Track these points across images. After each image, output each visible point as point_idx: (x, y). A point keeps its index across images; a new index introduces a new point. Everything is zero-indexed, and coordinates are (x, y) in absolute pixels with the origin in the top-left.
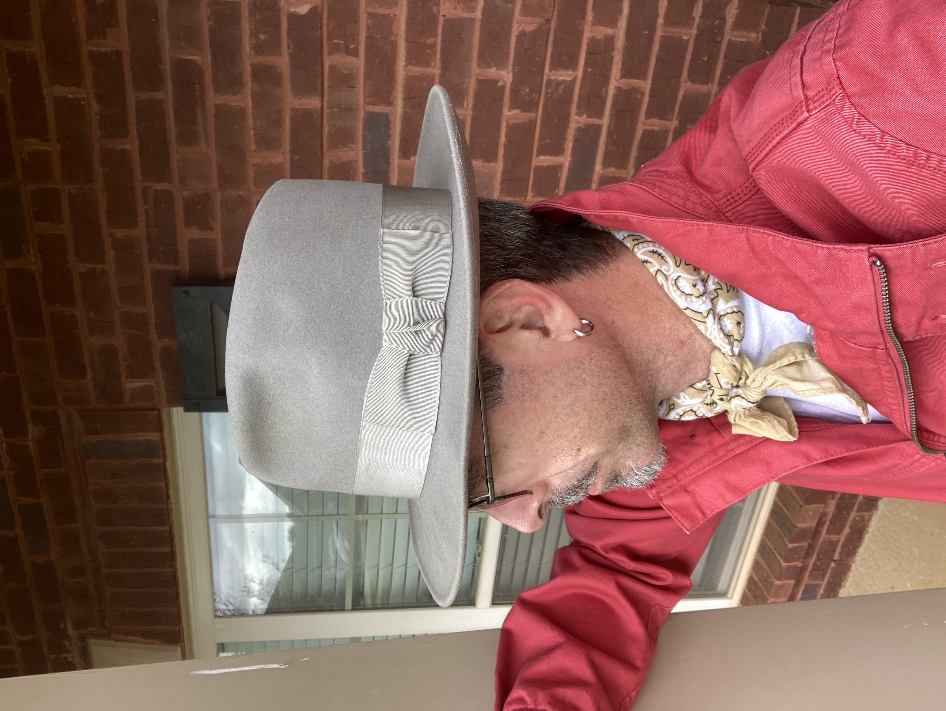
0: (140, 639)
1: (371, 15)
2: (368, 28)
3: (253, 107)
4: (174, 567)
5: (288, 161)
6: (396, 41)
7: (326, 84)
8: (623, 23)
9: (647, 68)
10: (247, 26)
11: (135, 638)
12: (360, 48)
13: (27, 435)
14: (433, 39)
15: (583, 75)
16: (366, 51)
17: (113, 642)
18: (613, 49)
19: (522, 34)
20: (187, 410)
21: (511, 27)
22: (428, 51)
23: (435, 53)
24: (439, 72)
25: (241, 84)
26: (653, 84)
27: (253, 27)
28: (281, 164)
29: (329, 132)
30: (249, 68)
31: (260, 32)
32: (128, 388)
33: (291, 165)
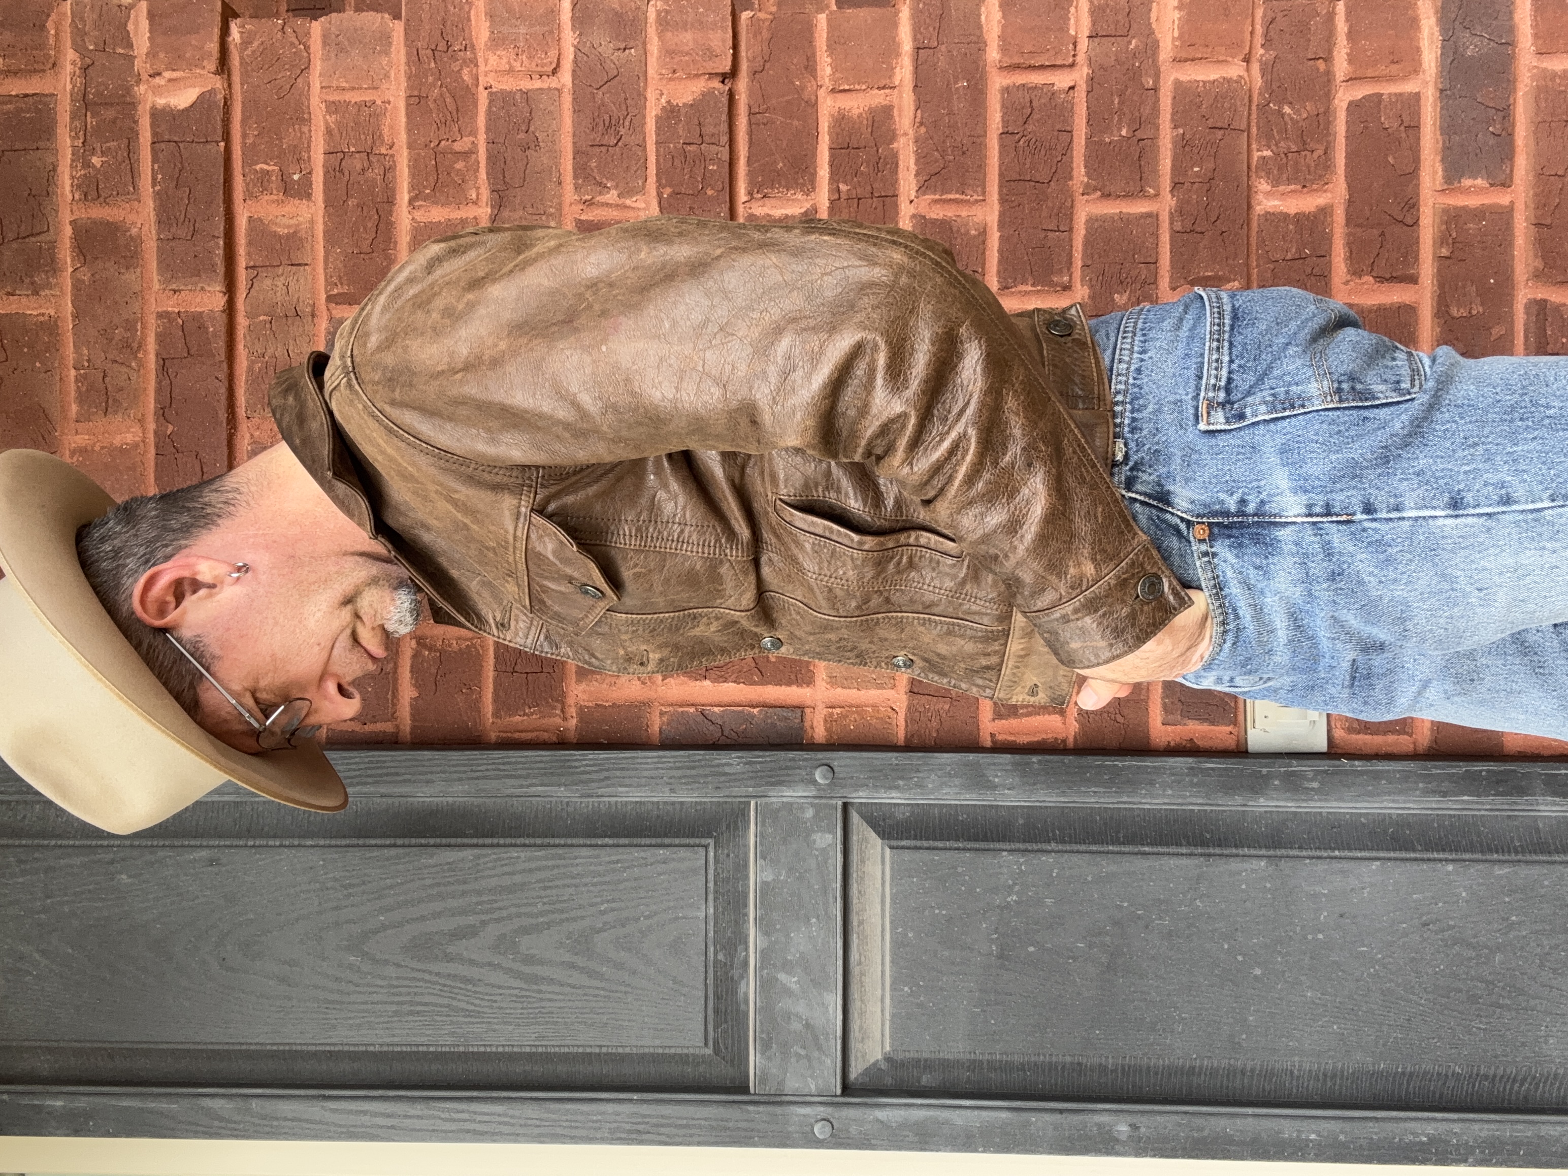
1: (333, 107)
2: (329, 132)
3: (76, 317)
5: (151, 436)
6: (392, 156)
7: (242, 262)
8: (904, 72)
9: (981, 167)
10: (68, 140)
12: (313, 179)
14: (467, 140)
15: (832, 202)
16: (325, 183)
18: (893, 137)
19: (670, 113)
21: (642, 96)
22: (460, 165)
23: (478, 170)
24: (489, 210)
25: (52, 266)
26: (1003, 200)
27: (79, 143)
28: (136, 446)
29: (250, 369)
30: (68, 231)
31: (93, 154)
33: (157, 447)
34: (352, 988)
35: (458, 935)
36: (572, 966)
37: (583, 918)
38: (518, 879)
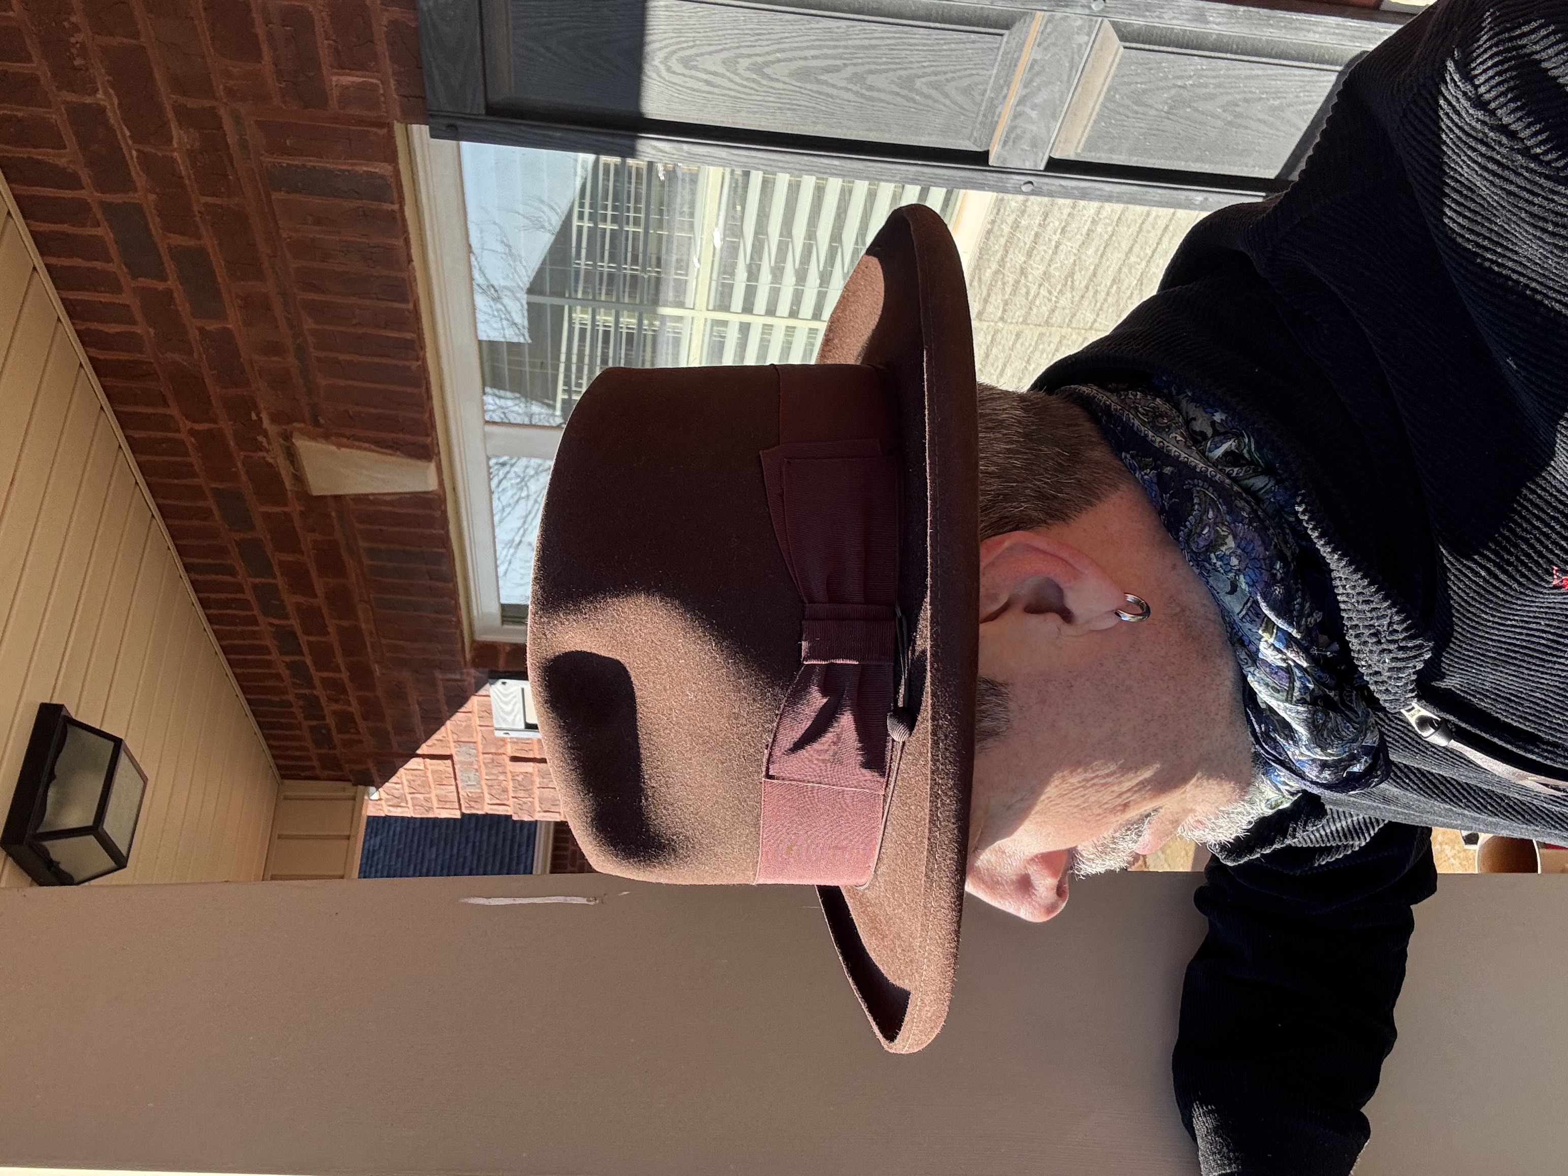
0: (373, 447)
4: (424, 360)
11: (366, 445)
13: (170, 141)
17: (334, 448)
20: (435, 134)
32: (334, 84)
34: (753, 92)
35: (827, 70)
36: (898, 94)
37: (911, 68)
38: (874, 42)
